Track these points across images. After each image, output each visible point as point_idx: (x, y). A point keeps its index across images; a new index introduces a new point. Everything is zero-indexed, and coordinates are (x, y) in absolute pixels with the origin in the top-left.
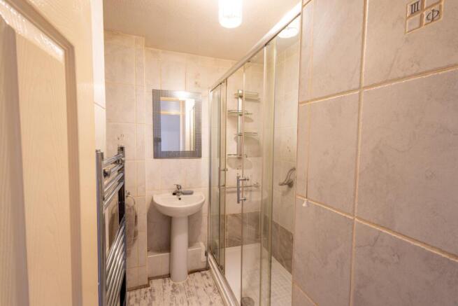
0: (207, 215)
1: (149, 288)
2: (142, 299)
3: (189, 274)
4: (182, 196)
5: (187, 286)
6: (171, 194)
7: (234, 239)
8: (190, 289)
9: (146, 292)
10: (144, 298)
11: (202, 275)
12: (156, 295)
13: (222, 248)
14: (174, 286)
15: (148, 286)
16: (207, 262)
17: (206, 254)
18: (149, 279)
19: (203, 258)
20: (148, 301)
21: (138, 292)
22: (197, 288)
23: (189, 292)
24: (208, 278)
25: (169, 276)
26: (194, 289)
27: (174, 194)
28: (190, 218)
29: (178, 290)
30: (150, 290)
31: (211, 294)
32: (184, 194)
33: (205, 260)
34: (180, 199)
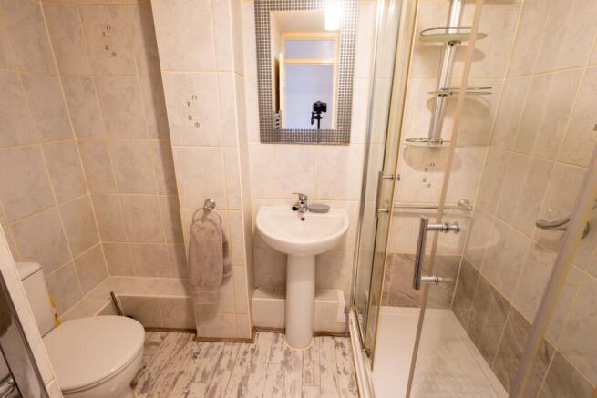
0: (353, 249)
1: (252, 346)
2: (238, 363)
3: (314, 336)
4: (307, 215)
5: (308, 360)
6: (289, 208)
7: (401, 295)
8: (310, 368)
9: (246, 353)
10: (241, 363)
11: (337, 345)
12: (259, 362)
13: (374, 304)
14: (287, 353)
15: (250, 341)
16: (347, 324)
17: (346, 312)
18: (255, 329)
19: (341, 317)
20: (244, 370)
21: (236, 346)
22: (323, 369)
23: (308, 373)
24: (344, 354)
25: (284, 331)
26: (317, 370)
27: (295, 209)
28: (318, 258)
29: (292, 363)
30: (253, 350)
31: (344, 391)
32: (311, 210)
33: (344, 321)
34: (303, 219)
